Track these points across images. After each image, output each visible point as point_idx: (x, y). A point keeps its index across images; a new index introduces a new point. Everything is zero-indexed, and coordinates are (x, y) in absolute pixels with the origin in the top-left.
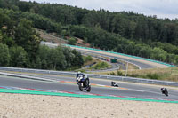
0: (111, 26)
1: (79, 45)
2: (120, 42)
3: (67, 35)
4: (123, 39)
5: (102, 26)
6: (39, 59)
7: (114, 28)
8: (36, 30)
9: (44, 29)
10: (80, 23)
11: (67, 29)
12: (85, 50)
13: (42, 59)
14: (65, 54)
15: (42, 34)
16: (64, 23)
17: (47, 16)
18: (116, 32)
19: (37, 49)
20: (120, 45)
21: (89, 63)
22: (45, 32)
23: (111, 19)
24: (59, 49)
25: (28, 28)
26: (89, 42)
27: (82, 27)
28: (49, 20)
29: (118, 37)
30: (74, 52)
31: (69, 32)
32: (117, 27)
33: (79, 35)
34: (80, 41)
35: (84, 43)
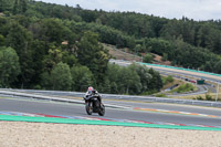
0: (196, 39)
1: (157, 62)
2: (209, 59)
3: (142, 51)
4: (212, 54)
5: (186, 39)
6: (107, 81)
7: (200, 41)
8: (104, 45)
9: (113, 44)
10: (157, 36)
11: (141, 43)
12: (164, 69)
13: (112, 80)
14: (140, 75)
15: (111, 49)
16: (138, 36)
17: (117, 27)
18: (203, 45)
19: (105, 69)
20: (208, 63)
21: (170, 85)
22: (115, 47)
23: (197, 30)
24: (132, 68)
25: (93, 43)
26: (169, 59)
27: (160, 40)
28: (119, 33)
29: (206, 52)
30: (151, 71)
31: (144, 47)
32: (203, 39)
33: (157, 50)
34: (158, 58)
35: (164, 60)
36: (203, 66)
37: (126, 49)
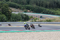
0: (40, 4)
1: (28, 12)
2: (44, 10)
4: (45, 9)
7: (41, 5)
10: (28, 4)
11: (23, 7)
12: (30, 14)
14: (22, 16)
18: (42, 6)
21: (32, 19)
22: (15, 8)
23: (40, 2)
26: (32, 11)
28: (17, 4)
29: (43, 8)
30: (25, 15)
32: (42, 4)
33: (28, 8)
35: (30, 11)
36: (42, 12)
37: (19, 9)
